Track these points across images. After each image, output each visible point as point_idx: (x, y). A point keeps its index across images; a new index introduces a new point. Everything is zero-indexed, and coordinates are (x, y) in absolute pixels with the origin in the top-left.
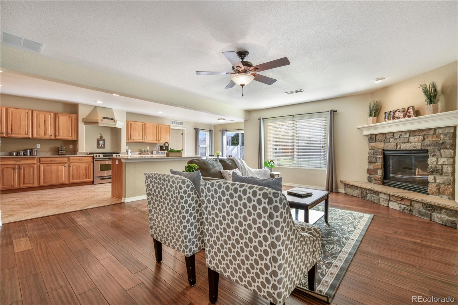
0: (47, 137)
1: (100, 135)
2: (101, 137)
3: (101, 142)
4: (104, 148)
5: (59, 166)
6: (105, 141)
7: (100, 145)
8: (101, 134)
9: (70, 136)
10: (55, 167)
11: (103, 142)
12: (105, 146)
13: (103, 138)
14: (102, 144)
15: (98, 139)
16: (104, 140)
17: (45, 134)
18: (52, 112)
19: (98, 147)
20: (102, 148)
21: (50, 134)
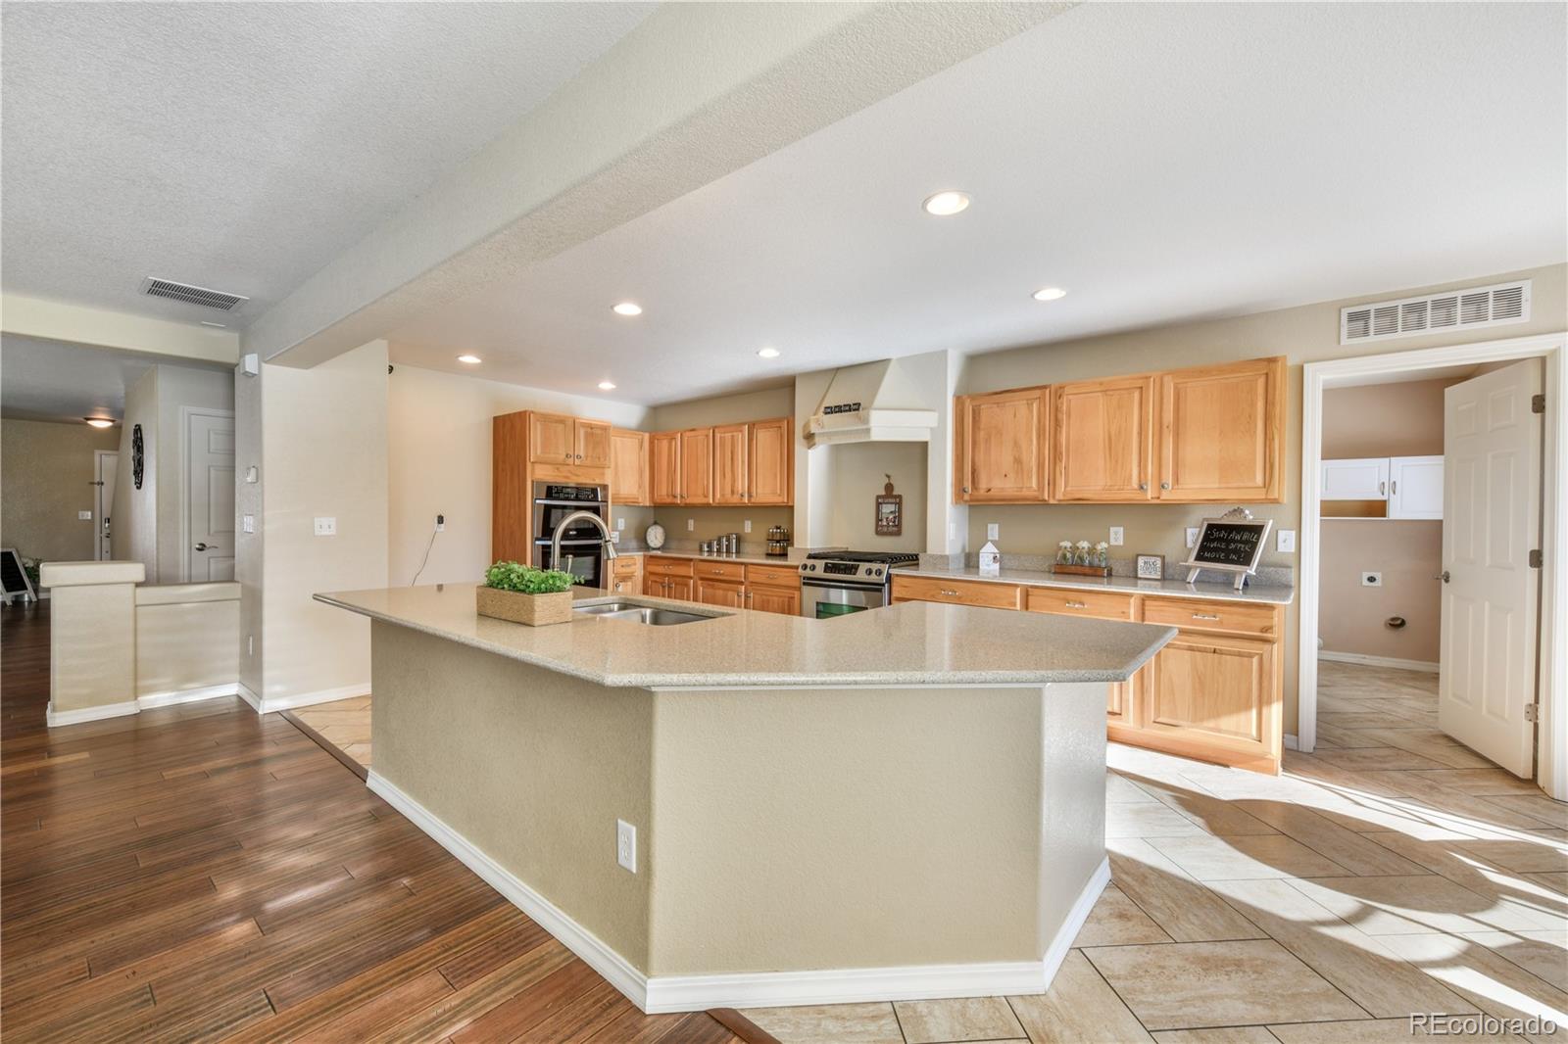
0: (735, 500)
1: (887, 481)
2: (889, 487)
3: (887, 509)
4: (898, 533)
5: (728, 590)
6: (899, 504)
7: (885, 523)
8: (888, 476)
9: (779, 492)
10: (721, 592)
11: (892, 508)
12: (899, 526)
13: (895, 493)
14: (891, 517)
15: (878, 497)
16: (898, 501)
17: (733, 492)
18: (744, 424)
19: (878, 533)
20: (891, 534)
21: (740, 492)
